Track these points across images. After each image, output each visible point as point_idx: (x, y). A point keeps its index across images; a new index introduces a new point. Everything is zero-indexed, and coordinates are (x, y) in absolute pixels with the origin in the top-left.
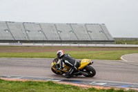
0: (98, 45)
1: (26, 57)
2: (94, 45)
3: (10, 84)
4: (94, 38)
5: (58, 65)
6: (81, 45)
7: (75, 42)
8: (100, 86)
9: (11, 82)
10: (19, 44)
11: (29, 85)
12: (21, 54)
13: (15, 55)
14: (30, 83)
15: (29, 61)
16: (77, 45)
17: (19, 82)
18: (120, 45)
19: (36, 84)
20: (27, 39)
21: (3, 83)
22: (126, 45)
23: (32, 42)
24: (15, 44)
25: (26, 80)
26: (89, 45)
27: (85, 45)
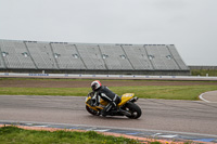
0: (164, 77)
1: (55, 95)
2: (158, 77)
3: (32, 135)
4: (158, 67)
5: (94, 101)
6: (137, 77)
7: (129, 72)
8: (168, 139)
9: (33, 132)
10: (43, 75)
11: (61, 137)
12: (47, 90)
13: (38, 91)
14: (61, 134)
15: (59, 100)
16: (132, 77)
17: (46, 132)
18: (199, 77)
19: (70, 136)
20: (56, 67)
21: (21, 134)
22: (207, 78)
23: (62, 71)
24: (37, 75)
25: (56, 129)
26: (151, 77)
27: (144, 77)
